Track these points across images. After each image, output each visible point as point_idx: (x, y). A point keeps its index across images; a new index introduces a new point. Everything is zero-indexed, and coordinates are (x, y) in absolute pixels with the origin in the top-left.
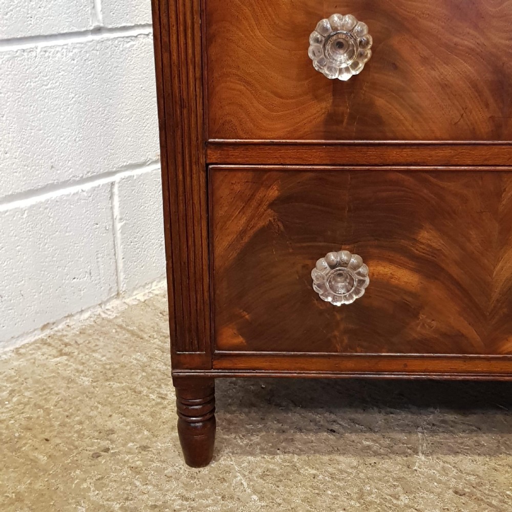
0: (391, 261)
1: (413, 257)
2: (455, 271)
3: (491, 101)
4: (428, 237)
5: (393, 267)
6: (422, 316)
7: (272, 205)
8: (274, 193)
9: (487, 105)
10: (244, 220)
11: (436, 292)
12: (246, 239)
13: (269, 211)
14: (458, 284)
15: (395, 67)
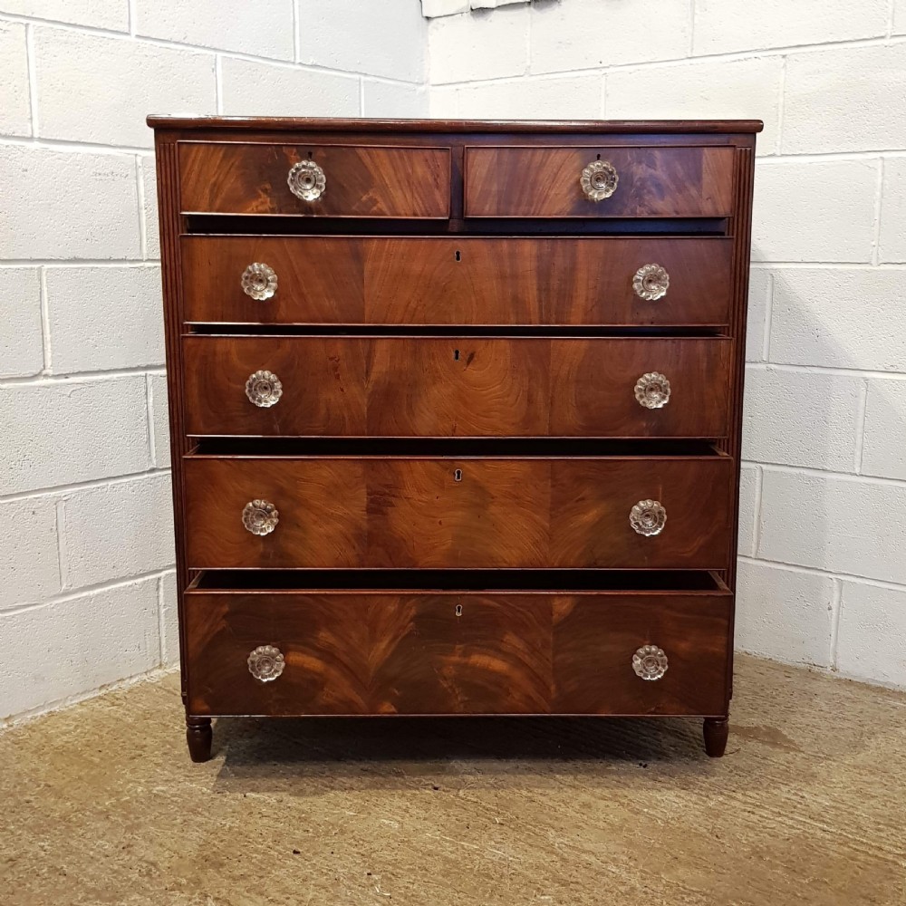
0: (303, 652)
1: (318, 650)
2: (345, 659)
3: (356, 545)
4: (325, 636)
5: (305, 656)
6: (325, 689)
7: (224, 617)
8: (226, 609)
9: (354, 548)
10: (207, 627)
11: (334, 673)
12: (209, 639)
13: (224, 621)
14: (346, 666)
15: (298, 526)
